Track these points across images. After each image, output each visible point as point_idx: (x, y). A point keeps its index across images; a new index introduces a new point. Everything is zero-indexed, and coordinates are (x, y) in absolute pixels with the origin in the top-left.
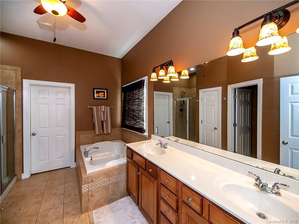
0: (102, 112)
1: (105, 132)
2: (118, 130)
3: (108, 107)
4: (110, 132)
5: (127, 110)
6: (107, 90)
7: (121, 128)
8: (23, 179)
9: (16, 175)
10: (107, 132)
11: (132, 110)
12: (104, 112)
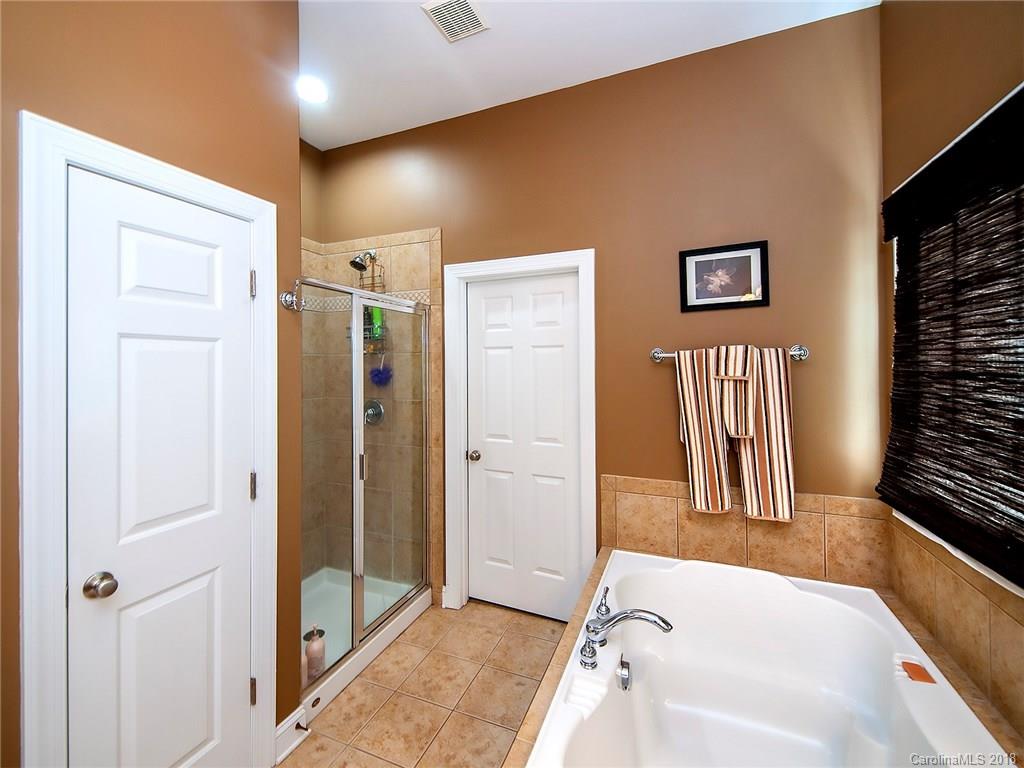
0: (729, 387)
1: (752, 510)
2: (855, 509)
3: (770, 355)
4: (784, 514)
5: (941, 377)
6: (763, 246)
7: (876, 504)
8: (444, 606)
9: (429, 585)
10: (768, 513)
11: (994, 376)
12: (741, 384)
